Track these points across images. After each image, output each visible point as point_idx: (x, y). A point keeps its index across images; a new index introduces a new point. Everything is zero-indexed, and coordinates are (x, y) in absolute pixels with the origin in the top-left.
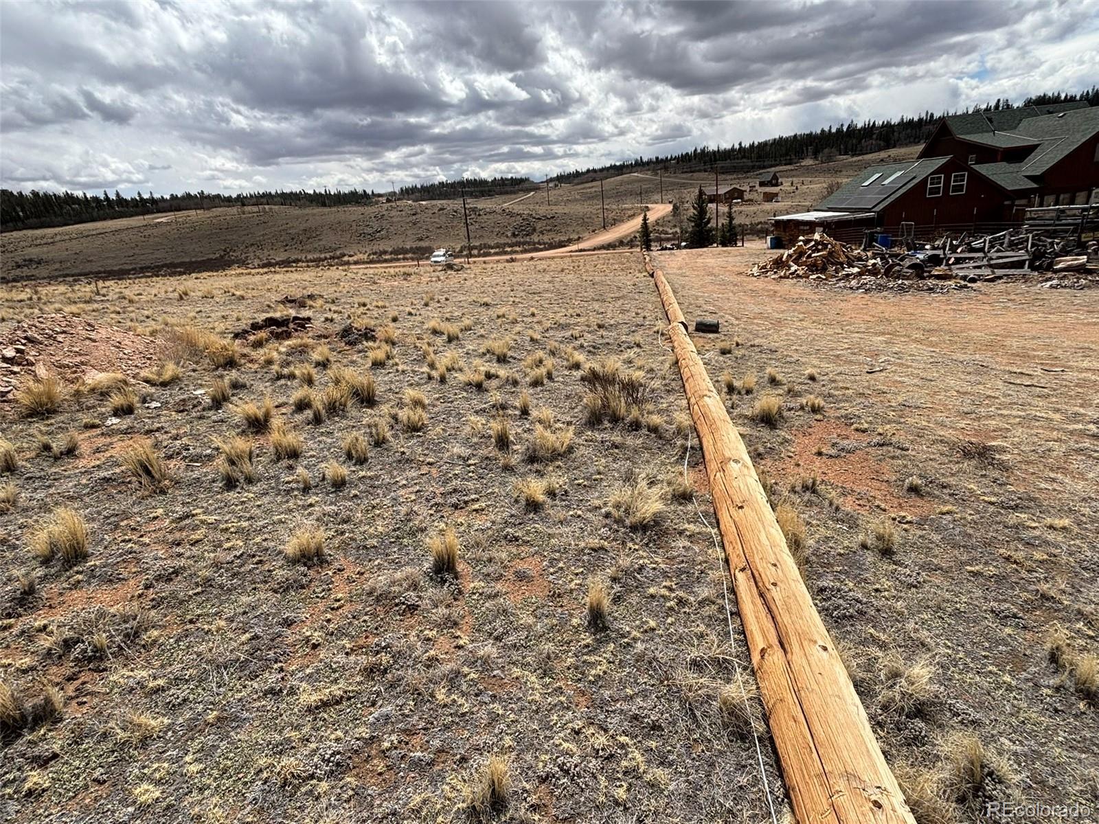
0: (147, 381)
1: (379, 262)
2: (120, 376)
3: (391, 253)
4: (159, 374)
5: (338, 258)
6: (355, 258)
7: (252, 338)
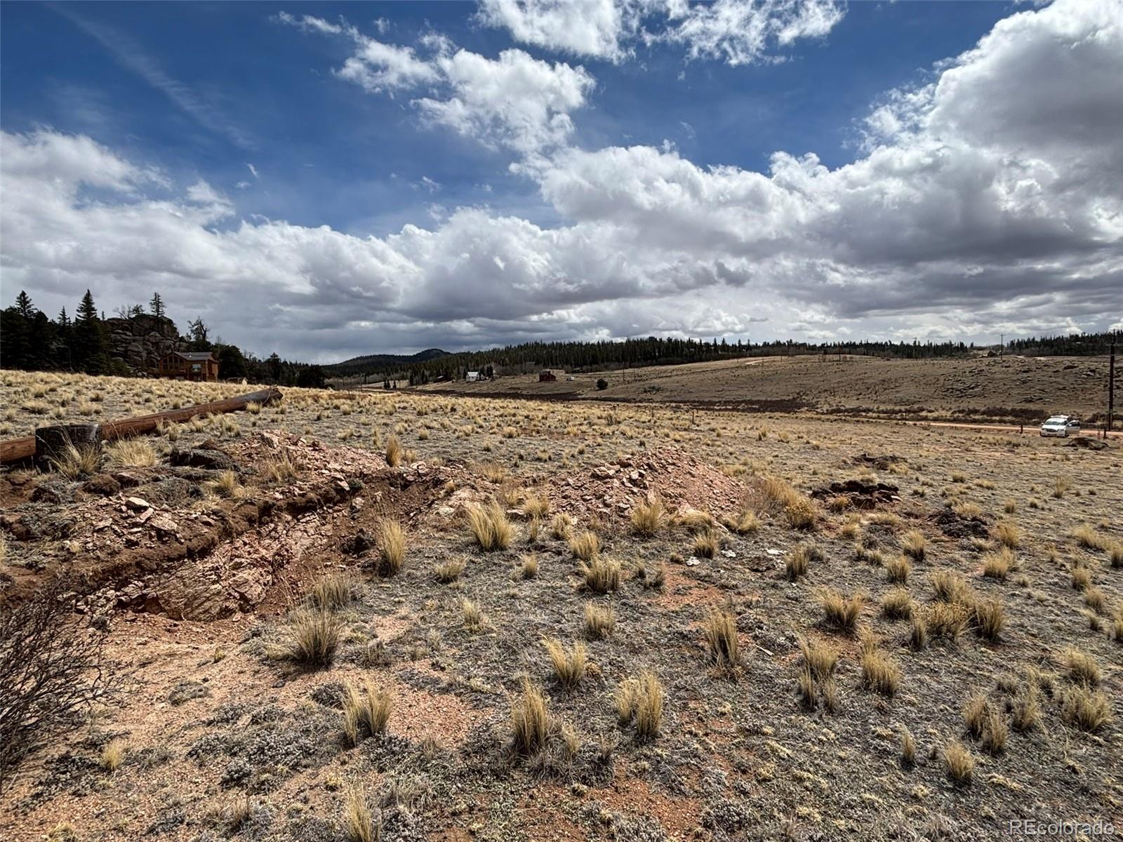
0: (727, 525)
1: (965, 421)
2: (706, 515)
3: (983, 413)
4: (740, 522)
5: (914, 412)
6: (935, 414)
7: (831, 500)
